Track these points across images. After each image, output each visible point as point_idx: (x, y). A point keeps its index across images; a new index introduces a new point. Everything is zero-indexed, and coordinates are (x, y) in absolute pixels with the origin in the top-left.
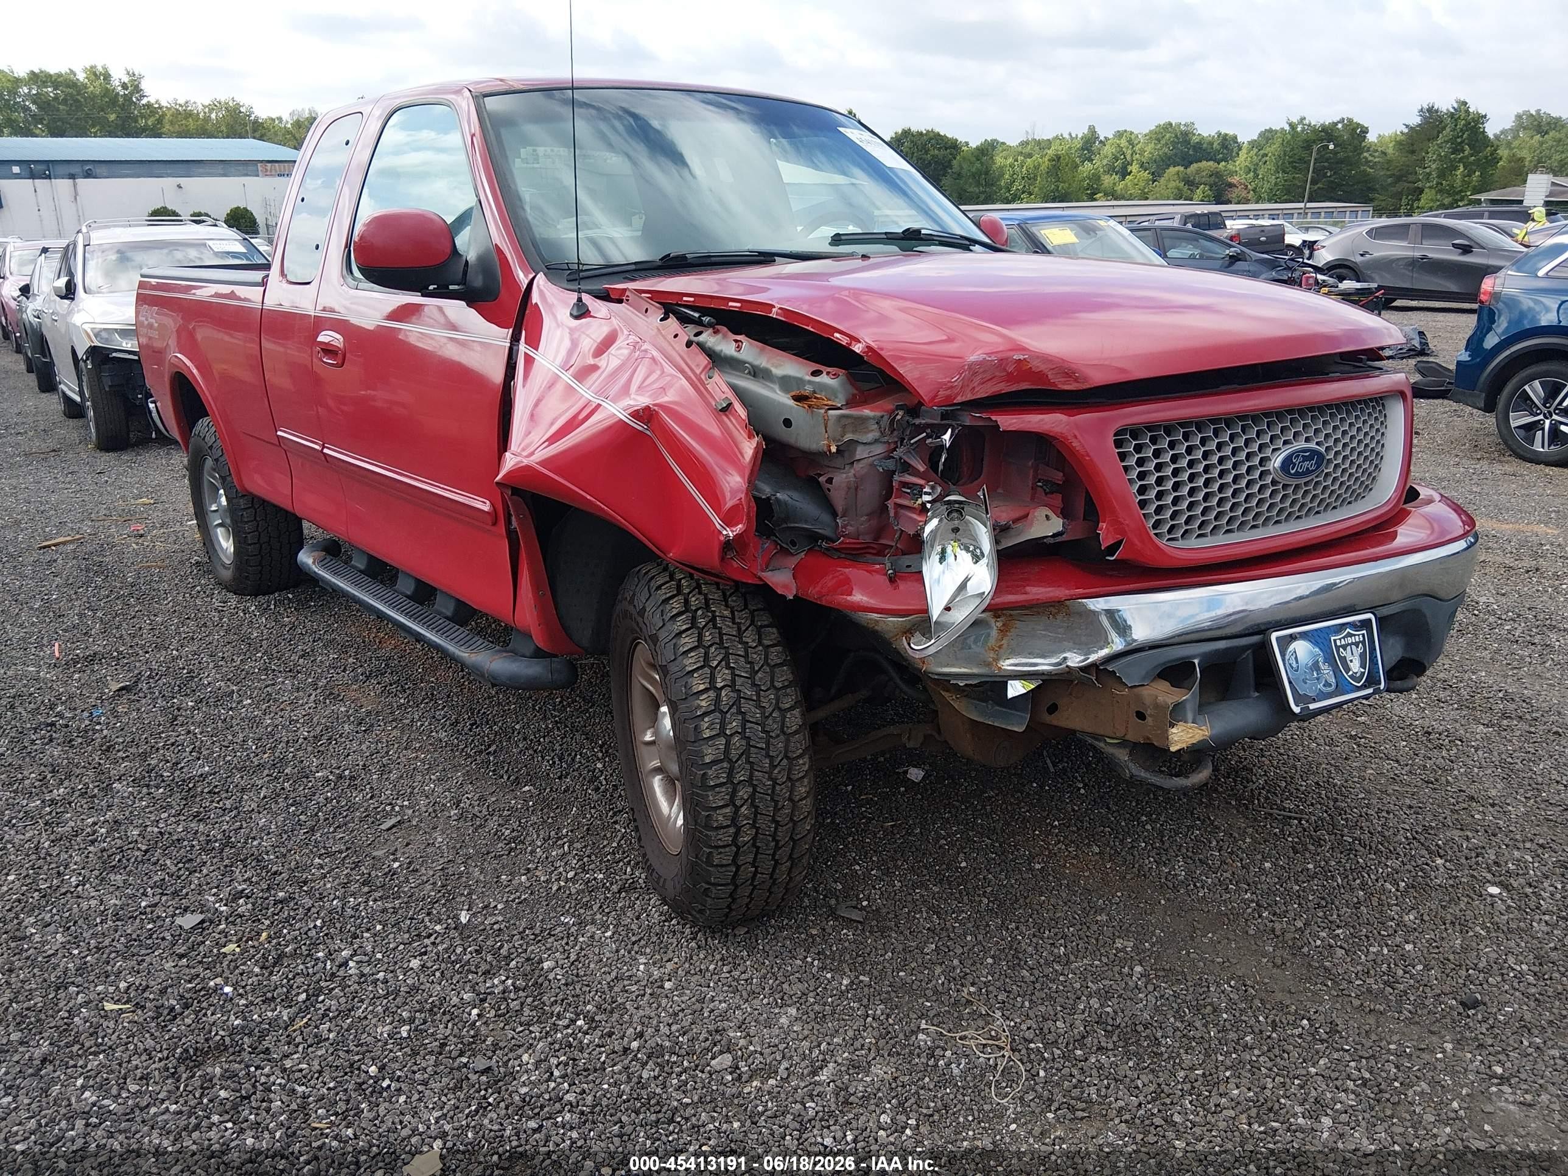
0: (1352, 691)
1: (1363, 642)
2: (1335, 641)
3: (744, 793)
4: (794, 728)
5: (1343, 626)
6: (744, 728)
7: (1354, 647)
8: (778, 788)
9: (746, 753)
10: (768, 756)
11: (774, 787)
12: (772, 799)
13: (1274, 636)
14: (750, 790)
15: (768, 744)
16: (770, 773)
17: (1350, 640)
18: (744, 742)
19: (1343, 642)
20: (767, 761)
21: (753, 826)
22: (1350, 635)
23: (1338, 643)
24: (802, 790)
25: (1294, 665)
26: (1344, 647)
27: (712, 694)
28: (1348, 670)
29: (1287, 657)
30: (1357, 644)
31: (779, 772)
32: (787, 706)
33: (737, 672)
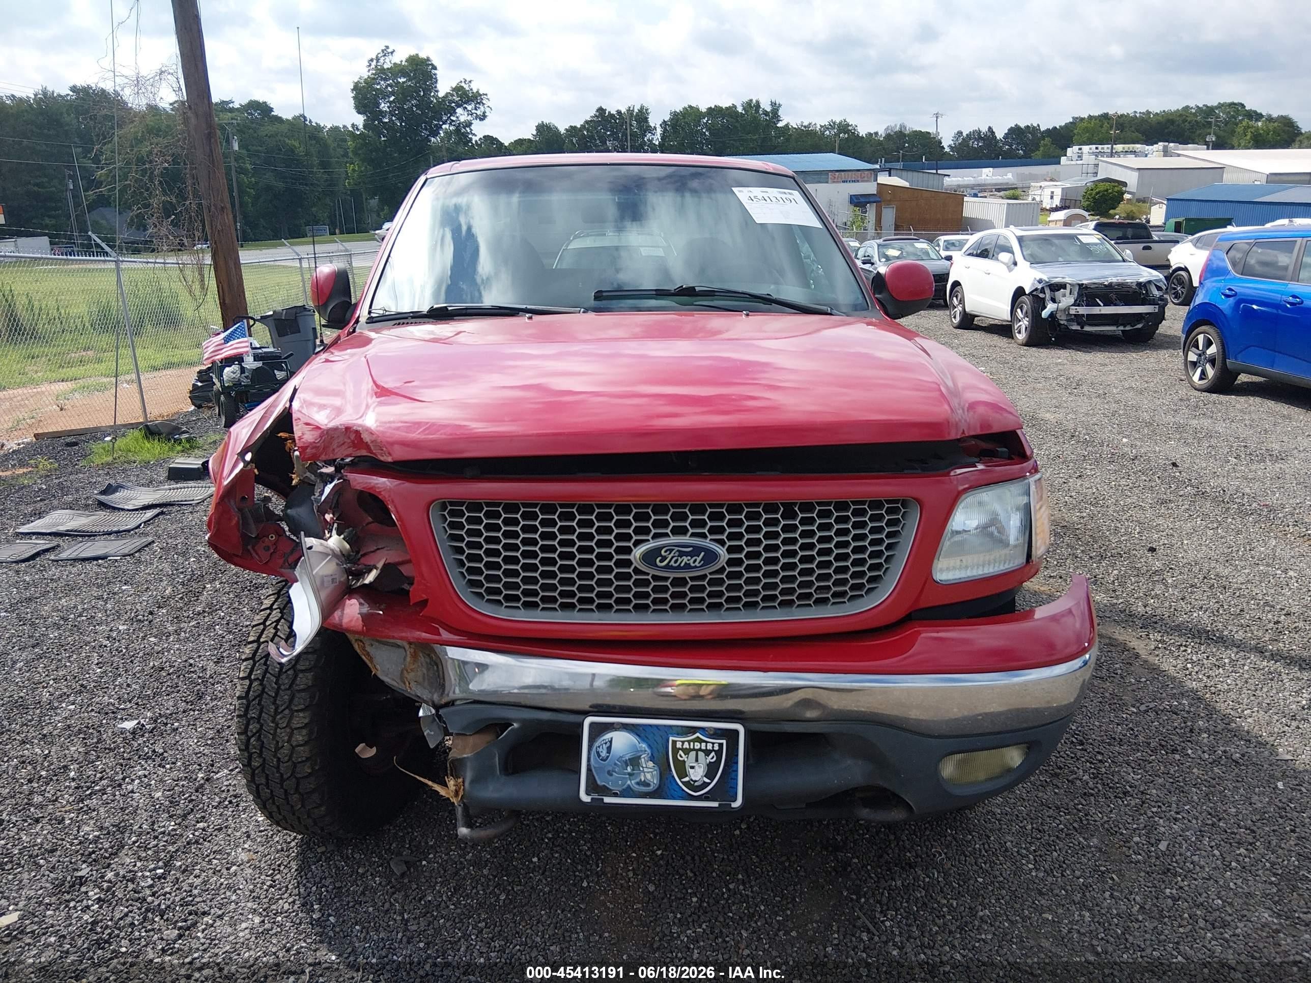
0: (683, 798)
1: (719, 753)
2: (674, 742)
3: (253, 727)
4: (302, 687)
5: (694, 730)
6: (264, 677)
7: (701, 754)
8: (278, 730)
9: (260, 696)
10: (274, 703)
11: (276, 729)
12: (274, 739)
13: (589, 720)
14: (258, 726)
15: (277, 694)
16: (274, 718)
17: (697, 745)
18: (260, 688)
19: (686, 745)
20: (273, 707)
21: (260, 755)
22: (701, 741)
23: (679, 745)
24: (299, 738)
25: (604, 754)
26: (687, 752)
27: (255, 645)
28: (683, 773)
29: (597, 744)
30: (707, 752)
31: (281, 719)
32: (303, 668)
33: (279, 633)
